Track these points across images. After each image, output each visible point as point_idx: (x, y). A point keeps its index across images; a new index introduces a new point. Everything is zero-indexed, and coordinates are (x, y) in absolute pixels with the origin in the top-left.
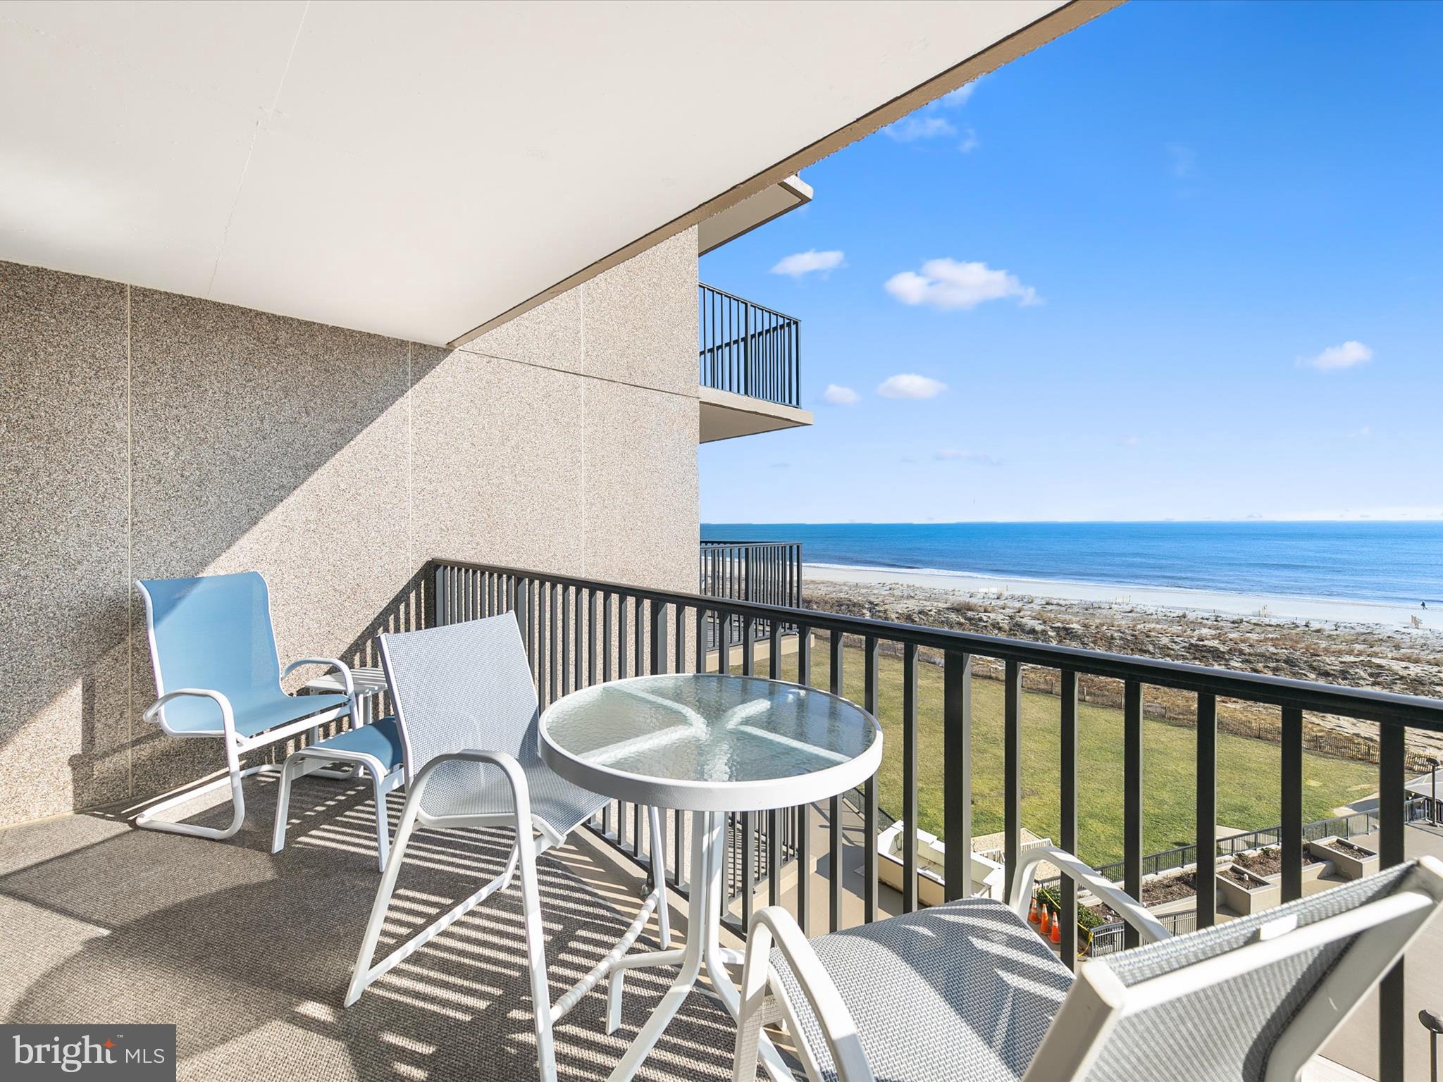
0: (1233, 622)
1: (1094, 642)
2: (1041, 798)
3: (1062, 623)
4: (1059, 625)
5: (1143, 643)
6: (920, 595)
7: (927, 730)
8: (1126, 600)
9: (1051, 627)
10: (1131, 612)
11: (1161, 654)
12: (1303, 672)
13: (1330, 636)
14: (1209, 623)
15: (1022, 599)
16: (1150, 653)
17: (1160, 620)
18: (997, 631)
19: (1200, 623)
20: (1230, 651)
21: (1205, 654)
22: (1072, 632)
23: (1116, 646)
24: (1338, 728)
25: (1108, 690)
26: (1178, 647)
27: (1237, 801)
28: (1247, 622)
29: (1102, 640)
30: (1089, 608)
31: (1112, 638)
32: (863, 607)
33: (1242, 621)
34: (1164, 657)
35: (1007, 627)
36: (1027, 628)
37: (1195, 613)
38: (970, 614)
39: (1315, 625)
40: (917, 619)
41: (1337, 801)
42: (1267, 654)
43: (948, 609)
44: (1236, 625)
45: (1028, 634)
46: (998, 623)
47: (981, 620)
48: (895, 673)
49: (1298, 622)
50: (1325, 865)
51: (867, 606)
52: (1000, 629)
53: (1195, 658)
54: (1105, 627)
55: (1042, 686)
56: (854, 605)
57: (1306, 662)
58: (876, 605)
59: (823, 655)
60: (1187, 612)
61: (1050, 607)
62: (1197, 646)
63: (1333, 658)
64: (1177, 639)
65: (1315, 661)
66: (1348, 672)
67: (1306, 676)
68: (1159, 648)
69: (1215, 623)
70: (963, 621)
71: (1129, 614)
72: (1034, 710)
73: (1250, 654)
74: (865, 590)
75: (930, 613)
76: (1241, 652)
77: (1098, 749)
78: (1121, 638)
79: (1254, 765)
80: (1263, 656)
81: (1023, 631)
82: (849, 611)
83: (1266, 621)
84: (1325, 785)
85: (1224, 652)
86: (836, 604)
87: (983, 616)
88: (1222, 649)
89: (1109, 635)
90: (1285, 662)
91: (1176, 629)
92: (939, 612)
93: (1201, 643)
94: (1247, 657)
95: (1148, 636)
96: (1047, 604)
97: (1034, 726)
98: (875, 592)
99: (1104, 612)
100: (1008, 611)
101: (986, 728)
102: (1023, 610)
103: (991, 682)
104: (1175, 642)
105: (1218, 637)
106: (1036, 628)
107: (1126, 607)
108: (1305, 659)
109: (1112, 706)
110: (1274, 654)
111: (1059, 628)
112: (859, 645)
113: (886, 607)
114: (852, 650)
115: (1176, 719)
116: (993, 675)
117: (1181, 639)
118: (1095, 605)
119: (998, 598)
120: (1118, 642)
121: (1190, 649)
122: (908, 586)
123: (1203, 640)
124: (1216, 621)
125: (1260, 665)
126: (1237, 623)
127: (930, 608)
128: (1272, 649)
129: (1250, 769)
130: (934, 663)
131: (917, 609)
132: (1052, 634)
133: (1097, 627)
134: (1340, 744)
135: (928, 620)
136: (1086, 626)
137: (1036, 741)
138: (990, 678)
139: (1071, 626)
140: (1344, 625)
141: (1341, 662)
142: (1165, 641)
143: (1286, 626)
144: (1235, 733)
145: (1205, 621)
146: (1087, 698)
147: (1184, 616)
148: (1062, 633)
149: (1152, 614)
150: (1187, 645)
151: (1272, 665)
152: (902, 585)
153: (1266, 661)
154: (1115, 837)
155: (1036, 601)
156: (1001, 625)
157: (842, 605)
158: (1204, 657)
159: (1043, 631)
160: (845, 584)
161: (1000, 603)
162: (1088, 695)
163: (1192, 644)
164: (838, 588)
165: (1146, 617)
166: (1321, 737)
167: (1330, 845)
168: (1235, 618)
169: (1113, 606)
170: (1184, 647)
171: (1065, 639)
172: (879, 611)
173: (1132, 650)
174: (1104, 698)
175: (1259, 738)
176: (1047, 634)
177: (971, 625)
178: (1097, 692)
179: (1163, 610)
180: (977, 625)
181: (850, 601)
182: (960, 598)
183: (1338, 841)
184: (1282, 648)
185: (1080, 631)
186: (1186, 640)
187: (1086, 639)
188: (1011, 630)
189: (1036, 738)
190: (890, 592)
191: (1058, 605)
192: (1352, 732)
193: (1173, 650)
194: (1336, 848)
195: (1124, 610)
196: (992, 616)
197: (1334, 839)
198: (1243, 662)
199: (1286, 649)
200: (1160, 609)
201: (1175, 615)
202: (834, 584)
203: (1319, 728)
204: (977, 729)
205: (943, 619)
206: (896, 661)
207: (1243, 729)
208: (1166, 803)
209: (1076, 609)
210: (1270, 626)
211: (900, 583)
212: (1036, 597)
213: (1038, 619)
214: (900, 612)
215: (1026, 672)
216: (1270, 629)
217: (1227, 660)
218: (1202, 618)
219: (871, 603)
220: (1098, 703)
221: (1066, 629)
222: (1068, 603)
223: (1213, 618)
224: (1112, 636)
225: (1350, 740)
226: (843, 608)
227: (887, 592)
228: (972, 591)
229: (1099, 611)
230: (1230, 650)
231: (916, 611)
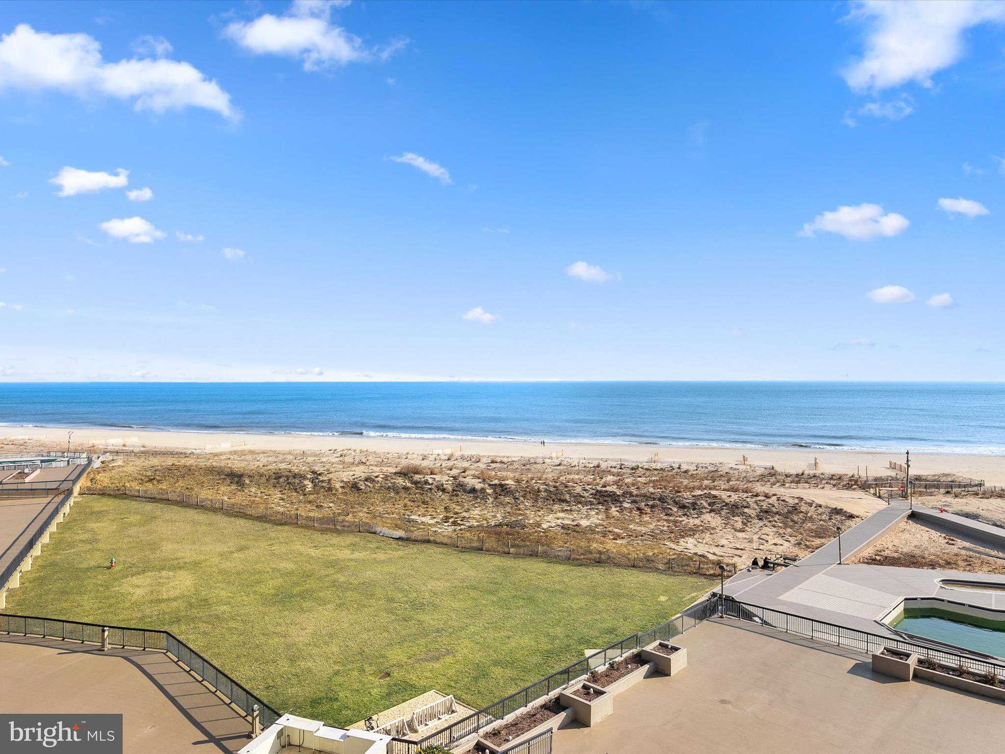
0: (632, 469)
1: (524, 496)
2: (454, 656)
3: (499, 480)
4: (496, 482)
5: (562, 494)
6: (372, 460)
7: (355, 606)
8: (559, 454)
9: (490, 485)
10: (559, 465)
11: (575, 502)
12: (669, 506)
13: (692, 475)
14: (615, 470)
15: (470, 459)
16: (568, 502)
17: (580, 471)
18: (441, 493)
19: (609, 471)
20: (624, 495)
21: (606, 499)
22: (506, 489)
23: (541, 498)
24: (685, 550)
25: (529, 541)
26: (587, 494)
27: (608, 625)
28: (642, 468)
29: (530, 493)
30: (527, 464)
31: (539, 491)
32: (305, 478)
33: (638, 467)
34: (577, 504)
35: (450, 488)
36: (468, 487)
37: (606, 463)
38: (417, 477)
39: (684, 467)
40: (363, 487)
41: (675, 610)
42: (648, 494)
43: (395, 473)
44: (634, 471)
45: (469, 493)
46: (442, 485)
47: (426, 482)
48: (331, 548)
49: (674, 465)
50: (649, 666)
51: (309, 476)
52: (444, 490)
53: (599, 503)
54: (534, 481)
55: (475, 544)
56: (295, 476)
57: (672, 498)
58: (320, 474)
59: (250, 537)
60: (601, 462)
61: (494, 465)
62: (601, 492)
63: (688, 493)
64: (587, 487)
65: (677, 497)
66: (696, 504)
67: (671, 509)
68: (574, 497)
69: (620, 470)
70: (409, 485)
71: (558, 468)
72: (464, 569)
73: (637, 496)
74: (313, 459)
75: (376, 479)
76: (631, 494)
77: (513, 597)
78: (546, 490)
79: (626, 591)
80: (645, 496)
81: (465, 491)
82: (288, 483)
83: (654, 466)
84: (670, 599)
85: (619, 496)
86: (274, 476)
87: (429, 478)
88: (618, 493)
89: (536, 488)
90: (659, 500)
91: (590, 478)
92: (386, 478)
93: (604, 489)
94: (634, 498)
95: (566, 487)
96: (492, 462)
97: (460, 585)
98: (324, 459)
99: (539, 466)
100: (454, 472)
101: (415, 595)
102: (469, 469)
103: (428, 545)
104: (586, 490)
105: (615, 483)
106: (476, 487)
107: (556, 461)
108: (672, 495)
109: (531, 555)
110: (652, 493)
111: (495, 485)
112: (295, 521)
113: (331, 476)
114: (286, 528)
115: (578, 559)
116: (432, 538)
117: (590, 486)
118: (532, 461)
119: (448, 460)
120: (543, 494)
121: (596, 495)
122: (361, 452)
123: (605, 487)
124: (621, 468)
125: (643, 504)
126: (634, 469)
127: (377, 474)
128: (651, 490)
129: (624, 595)
130: (375, 533)
131: (363, 476)
132: (489, 491)
133: (527, 481)
134: (684, 563)
135: (374, 487)
136: (518, 481)
137: (460, 600)
138: (428, 541)
139: (506, 482)
140: (701, 465)
141: (693, 496)
142: (578, 489)
143: (667, 469)
144: (618, 565)
145: (613, 470)
146: (512, 550)
147: (598, 466)
148: (498, 490)
149: (575, 466)
150: (594, 491)
151: (651, 503)
152: (355, 451)
153: (647, 500)
154: (512, 679)
155: (484, 460)
156: (445, 486)
157: (280, 477)
158: (605, 501)
159: (483, 489)
160: (290, 453)
161: (450, 463)
162: (512, 546)
163: (597, 491)
164: (281, 457)
165: (570, 469)
166: (674, 559)
167: (654, 649)
168: (634, 465)
169: (547, 461)
170: (592, 494)
171: (500, 495)
172: (322, 481)
173: (553, 500)
174: (525, 548)
175: (634, 567)
176: (485, 492)
177: (417, 488)
178: (522, 543)
179: (584, 462)
180: (422, 488)
181: (290, 471)
182: (413, 462)
183: (660, 644)
184: (658, 488)
185: (514, 487)
186: (594, 487)
187: (517, 494)
188: (454, 490)
189: (461, 597)
190: (341, 459)
191: (502, 462)
192: (693, 552)
193: (584, 497)
194: (658, 650)
195: (555, 464)
196: (438, 477)
197: (657, 643)
198: (631, 503)
199: (661, 488)
200: (581, 461)
201: (592, 466)
202: (276, 453)
203: (674, 552)
204: (407, 596)
205: (390, 485)
206: (335, 535)
207: (624, 561)
208: (558, 638)
209: (516, 466)
210: (656, 470)
211: (353, 448)
212: (484, 456)
213: (479, 478)
214: (345, 480)
215: (463, 532)
216: (656, 472)
217: (621, 502)
218: (611, 467)
219: (314, 472)
220: (520, 554)
221: (501, 485)
222: (510, 460)
223: (618, 466)
224: (538, 489)
225: (691, 559)
226: (281, 480)
227: (338, 459)
228: (426, 453)
229: (535, 466)
230: (624, 493)
231: (363, 478)
